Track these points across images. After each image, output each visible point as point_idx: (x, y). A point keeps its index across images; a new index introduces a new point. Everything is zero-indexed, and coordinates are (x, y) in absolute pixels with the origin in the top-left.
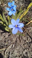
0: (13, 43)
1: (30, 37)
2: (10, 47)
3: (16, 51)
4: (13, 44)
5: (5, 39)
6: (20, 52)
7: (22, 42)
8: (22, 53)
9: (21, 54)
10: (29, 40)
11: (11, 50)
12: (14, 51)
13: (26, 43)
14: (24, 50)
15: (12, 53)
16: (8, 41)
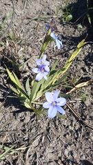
1: (76, 118)
2: (35, 143)
3: (49, 151)
4: (41, 136)
6: (57, 151)
7: (59, 129)
8: (63, 152)
9: (60, 155)
10: (75, 125)
11: (38, 149)
12: (45, 150)
13: (68, 131)
14: (66, 147)
15: (41, 156)
16: (31, 129)
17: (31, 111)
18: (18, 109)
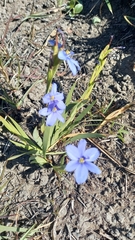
0: (70, 196)
1: (115, 165)
2: (63, 211)
3: (83, 219)
4: (68, 200)
5: (41, 190)
6: (95, 218)
7: (94, 185)
9: (100, 223)
10: (115, 176)
11: (69, 220)
12: (78, 219)
13: (106, 186)
14: (107, 209)
15: (75, 229)
16: (52, 193)
17: (48, 166)
18: (28, 168)
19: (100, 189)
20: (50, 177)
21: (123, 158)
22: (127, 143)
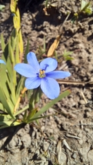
0: (59, 139)
1: (80, 87)
2: (62, 157)
3: (85, 151)
5: (29, 151)
10: (85, 95)
13: (84, 108)
16: (42, 147)
17: (23, 126)
18: (5, 139)
19: (81, 115)
20: (30, 133)
21: (82, 78)
22: (77, 64)
